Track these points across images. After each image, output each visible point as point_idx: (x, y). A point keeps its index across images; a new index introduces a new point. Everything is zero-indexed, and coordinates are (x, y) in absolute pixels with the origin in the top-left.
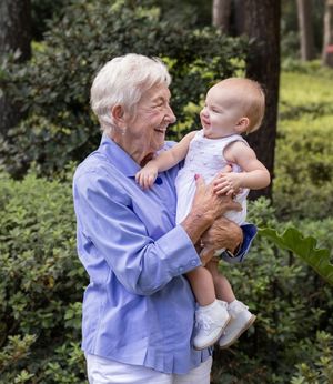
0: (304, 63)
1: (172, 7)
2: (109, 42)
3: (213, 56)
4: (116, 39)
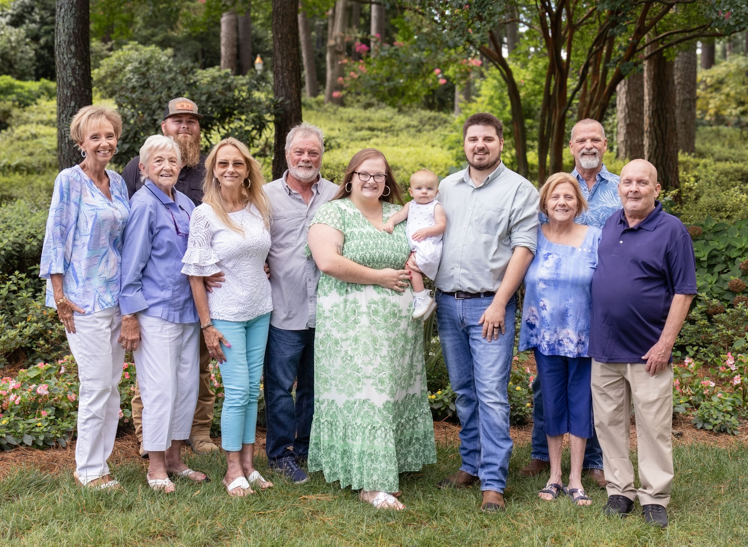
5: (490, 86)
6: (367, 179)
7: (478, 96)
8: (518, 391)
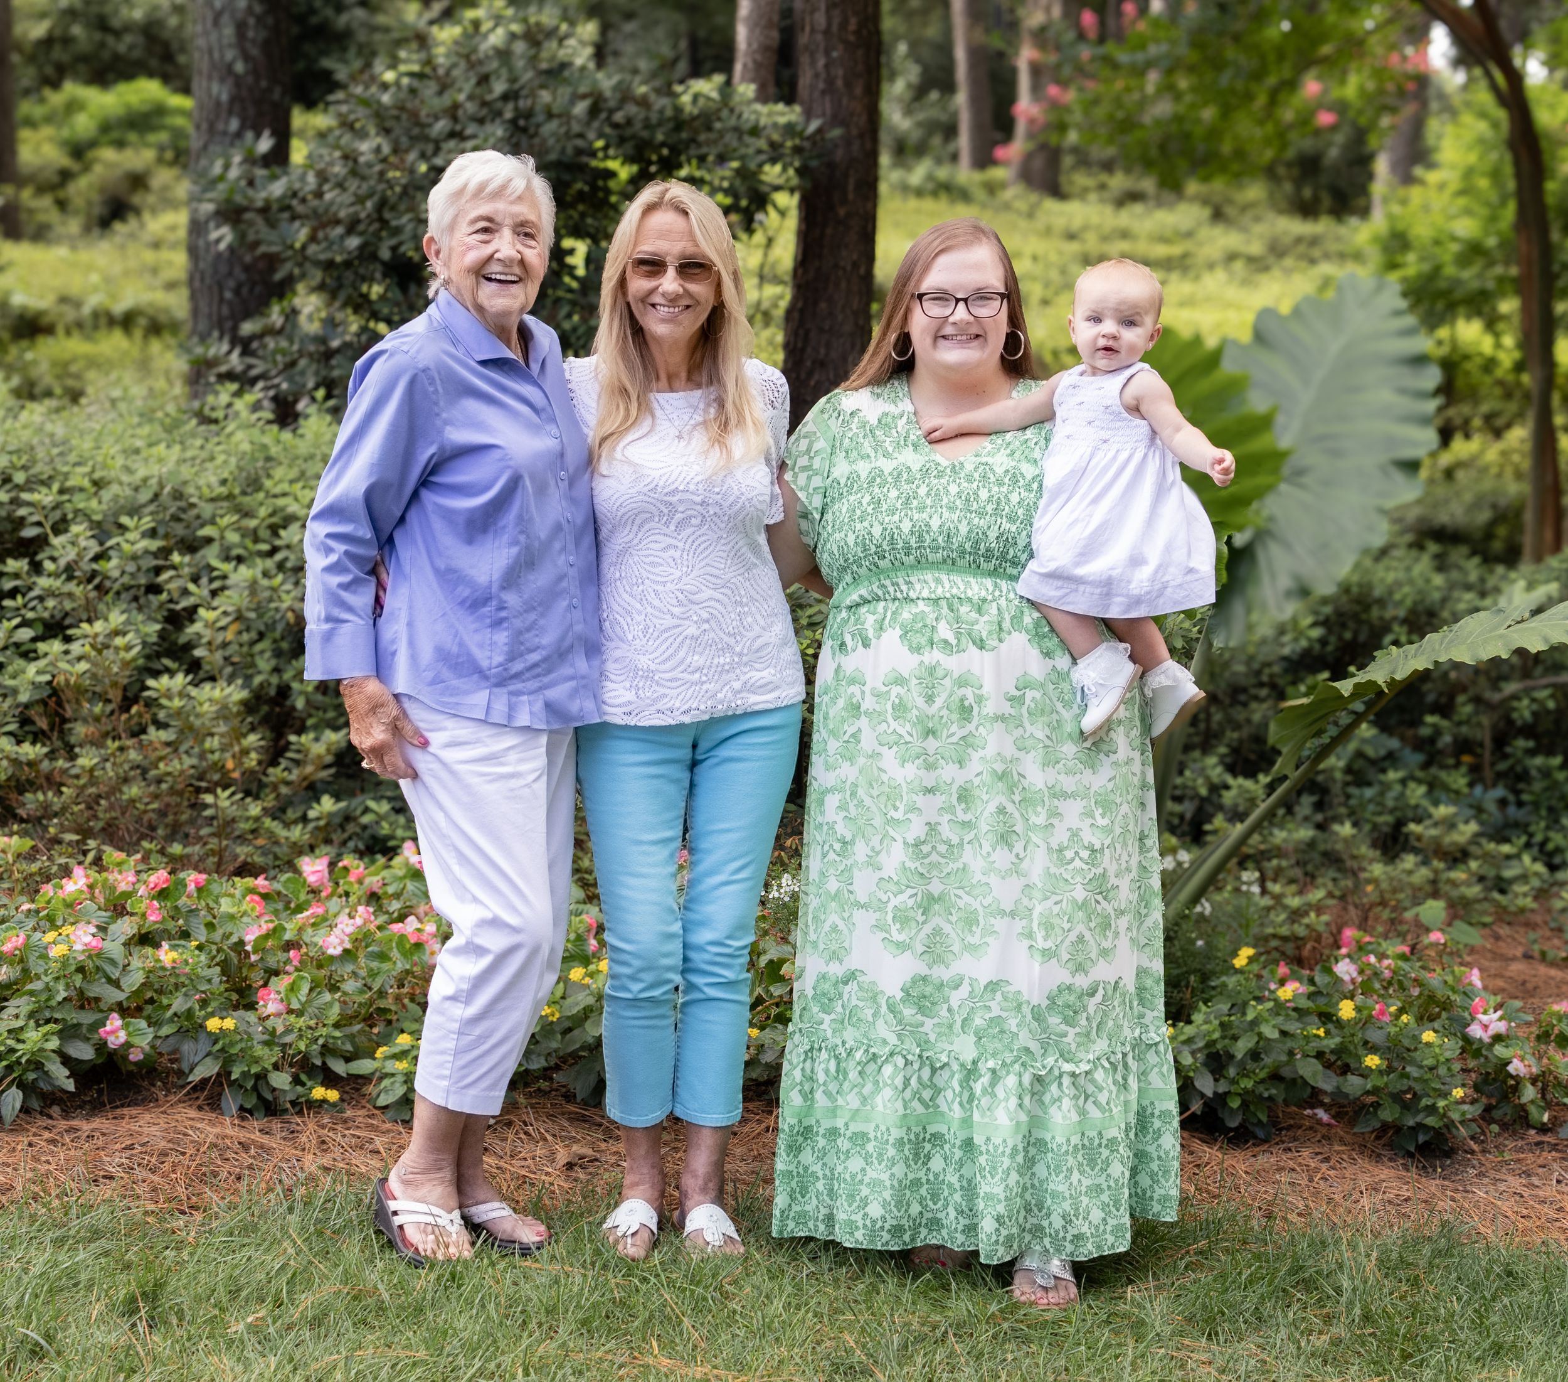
0: (965, 174)
1: (629, 16)
2: (481, 121)
3: (722, 159)
4: (499, 114)
5: (1469, 136)
6: (948, 312)
7: (1431, 166)
8: (1428, 1045)
